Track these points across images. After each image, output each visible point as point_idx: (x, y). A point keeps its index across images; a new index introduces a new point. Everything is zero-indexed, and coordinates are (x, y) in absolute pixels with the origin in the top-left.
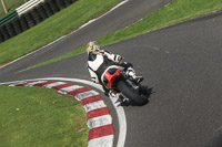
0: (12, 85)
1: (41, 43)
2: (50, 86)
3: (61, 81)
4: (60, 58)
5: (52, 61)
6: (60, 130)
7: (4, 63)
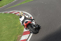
0: (3, 13)
1: (11, 1)
2: (13, 13)
3: (16, 12)
4: (16, 5)
5: (14, 6)
6: (16, 25)
7: (1, 7)
